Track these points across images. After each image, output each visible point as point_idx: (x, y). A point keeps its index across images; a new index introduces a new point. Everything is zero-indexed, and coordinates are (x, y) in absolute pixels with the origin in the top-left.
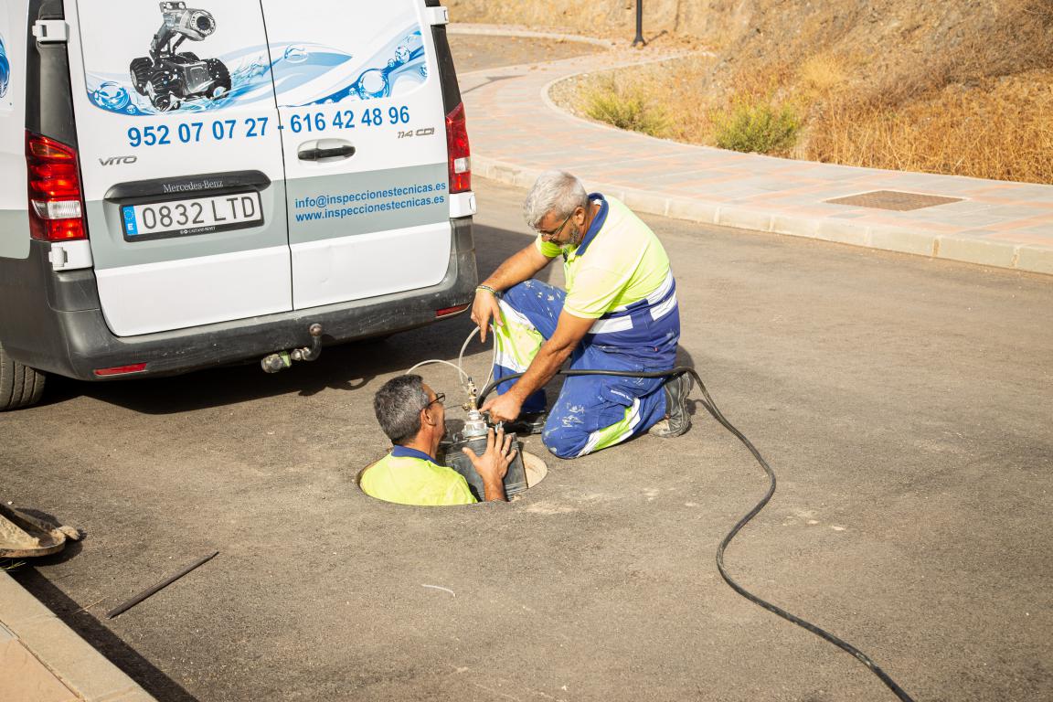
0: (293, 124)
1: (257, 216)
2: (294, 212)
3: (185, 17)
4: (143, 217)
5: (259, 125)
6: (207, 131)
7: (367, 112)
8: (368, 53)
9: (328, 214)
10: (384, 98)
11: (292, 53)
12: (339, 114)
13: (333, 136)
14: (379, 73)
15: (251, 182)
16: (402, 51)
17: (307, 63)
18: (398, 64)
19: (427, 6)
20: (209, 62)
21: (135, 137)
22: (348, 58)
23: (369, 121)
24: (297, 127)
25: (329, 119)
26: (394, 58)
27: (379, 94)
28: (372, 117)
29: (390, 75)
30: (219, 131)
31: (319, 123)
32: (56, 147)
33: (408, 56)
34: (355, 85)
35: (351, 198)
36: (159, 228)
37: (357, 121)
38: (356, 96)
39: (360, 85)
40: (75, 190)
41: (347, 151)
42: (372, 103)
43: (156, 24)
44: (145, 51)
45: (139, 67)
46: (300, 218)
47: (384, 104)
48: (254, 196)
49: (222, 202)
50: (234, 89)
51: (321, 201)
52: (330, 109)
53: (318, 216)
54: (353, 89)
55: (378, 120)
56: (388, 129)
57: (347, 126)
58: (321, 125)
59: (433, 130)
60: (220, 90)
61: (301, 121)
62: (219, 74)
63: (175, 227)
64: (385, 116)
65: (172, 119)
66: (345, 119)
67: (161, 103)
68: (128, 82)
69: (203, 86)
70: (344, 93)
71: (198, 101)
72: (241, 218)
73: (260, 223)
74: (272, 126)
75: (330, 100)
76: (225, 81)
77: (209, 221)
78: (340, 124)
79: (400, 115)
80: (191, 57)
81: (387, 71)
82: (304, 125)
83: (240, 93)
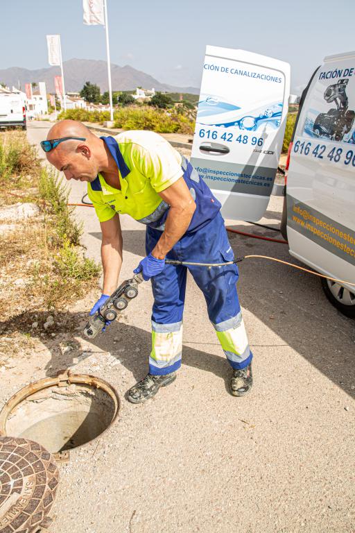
0: (200, 133)
7: (240, 136)
11: (211, 100)
12: (225, 134)
14: (253, 119)
16: (269, 112)
17: (217, 106)
18: (264, 117)
22: (239, 108)
23: (240, 141)
24: (202, 135)
26: (263, 114)
27: (250, 129)
28: (242, 139)
29: (259, 121)
33: (272, 115)
34: (239, 122)
38: (237, 127)
39: (241, 122)
47: (251, 134)
52: (221, 130)
54: (237, 123)
55: (245, 141)
57: (228, 140)
58: (214, 136)
61: (205, 132)
66: (228, 137)
78: (225, 139)
81: (257, 119)
82: (206, 135)
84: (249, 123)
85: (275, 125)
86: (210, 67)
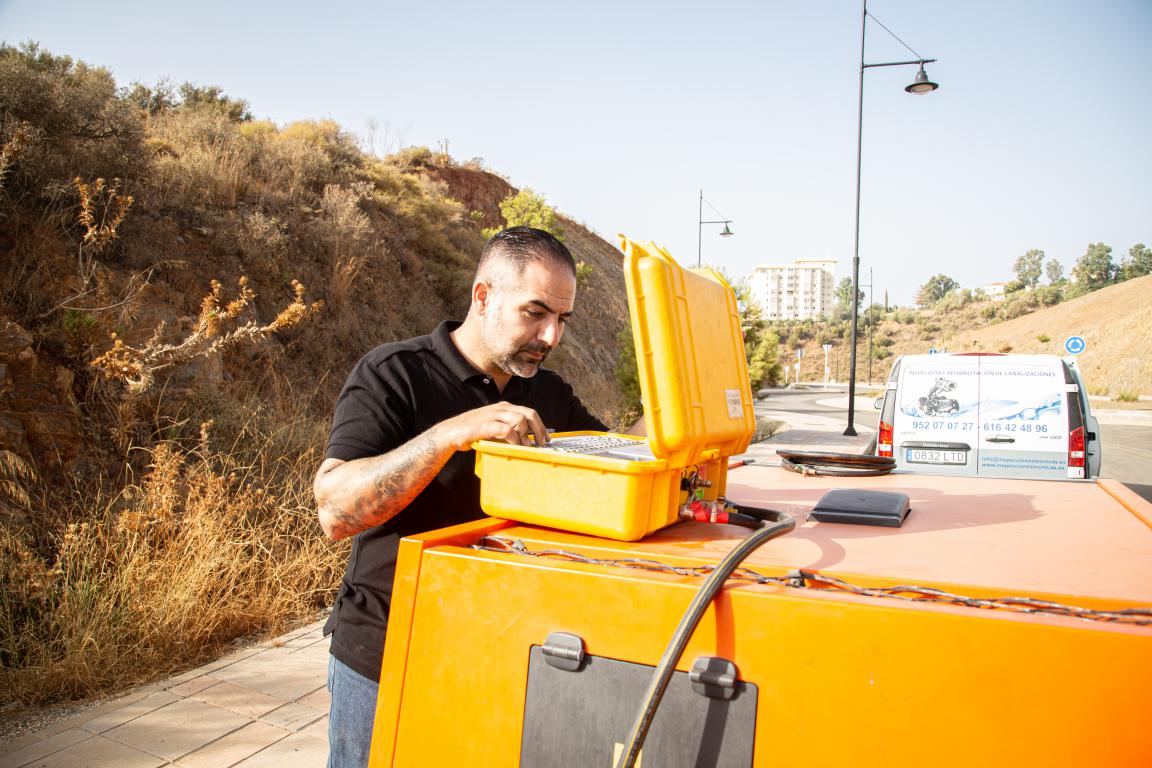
1: (963, 462)
2: (981, 462)
3: (944, 383)
4: (915, 454)
5: (969, 426)
6: (945, 426)
8: (1029, 401)
9: (998, 465)
10: (1035, 421)
13: (1005, 434)
15: (966, 448)
19: (1067, 383)
20: (951, 401)
21: (916, 425)
25: (1003, 426)
30: (950, 426)
31: (998, 427)
32: (888, 426)
35: (1011, 460)
36: (921, 460)
37: (1018, 428)
40: (890, 440)
41: (1012, 441)
42: (1027, 422)
43: (932, 385)
44: (926, 395)
45: (923, 400)
46: (984, 465)
48: (964, 453)
49: (949, 454)
50: (960, 411)
51: (995, 460)
53: (993, 465)
56: (1035, 434)
59: (1060, 437)
60: (954, 411)
62: (955, 405)
63: (927, 460)
64: (1033, 428)
65: (931, 419)
67: (929, 412)
68: (917, 405)
69: (947, 409)
70: (1014, 416)
71: (943, 414)
72: (956, 461)
73: (965, 464)
74: (975, 427)
75: (1005, 419)
76: (957, 408)
77: (942, 460)
79: (1042, 428)
80: (944, 398)
83: (963, 412)
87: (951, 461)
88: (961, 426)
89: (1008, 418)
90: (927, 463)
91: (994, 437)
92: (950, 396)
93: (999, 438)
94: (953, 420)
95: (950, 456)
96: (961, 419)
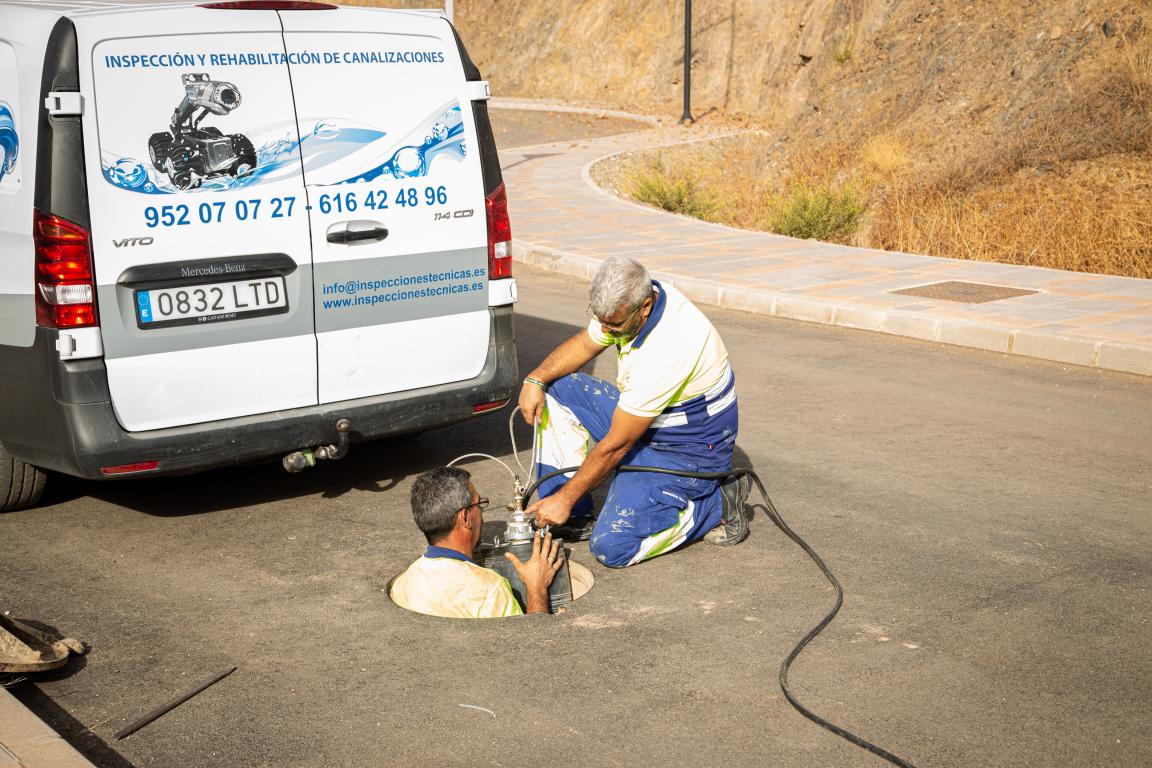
0: (322, 204)
1: (281, 303)
2: (321, 298)
3: (208, 89)
4: (159, 305)
5: (286, 205)
6: (229, 211)
7: (402, 192)
8: (404, 130)
9: (358, 301)
10: (420, 177)
11: (323, 129)
12: (371, 194)
13: (365, 217)
14: (415, 151)
15: (276, 266)
16: (440, 128)
17: (338, 139)
18: (435, 141)
19: (468, 80)
20: (234, 138)
21: (153, 217)
23: (403, 202)
24: (326, 207)
25: (361, 199)
26: (431, 135)
27: (414, 173)
28: (407, 197)
29: (427, 153)
30: (242, 211)
31: (350, 203)
32: (67, 227)
33: (446, 132)
34: (389, 164)
35: (383, 284)
36: (176, 315)
37: (391, 201)
39: (394, 163)
40: (87, 276)
41: (380, 234)
42: (407, 183)
43: (177, 97)
44: (164, 126)
45: (159, 143)
46: (327, 305)
47: (420, 184)
48: (278, 281)
49: (245, 290)
50: (259, 167)
51: (351, 287)
52: (362, 189)
53: (347, 303)
54: (387, 168)
55: (413, 201)
56: (424, 211)
57: (380, 207)
58: (352, 205)
59: (471, 212)
60: (244, 168)
61: (331, 201)
62: (244, 150)
63: (193, 313)
64: (421, 196)
65: (192, 198)
66: (378, 200)
67: (181, 181)
68: (144, 157)
69: (227, 163)
71: (220, 179)
72: (264, 305)
73: (284, 310)
74: (299, 206)
75: (362, 179)
76: (250, 158)
77: (229, 306)
78: (373, 205)
79: (437, 195)
80: (214, 132)
81: (423, 149)
82: (334, 205)
83: (266, 170)
84: (409, 161)
85: (458, 154)
86: (300, 59)
87: (252, 307)
88: (267, 209)
89: (369, 176)
90: (194, 321)
91: (342, 228)
92: (229, 124)
93: (355, 229)
94: (247, 193)
95: (246, 294)
96: (264, 189)
